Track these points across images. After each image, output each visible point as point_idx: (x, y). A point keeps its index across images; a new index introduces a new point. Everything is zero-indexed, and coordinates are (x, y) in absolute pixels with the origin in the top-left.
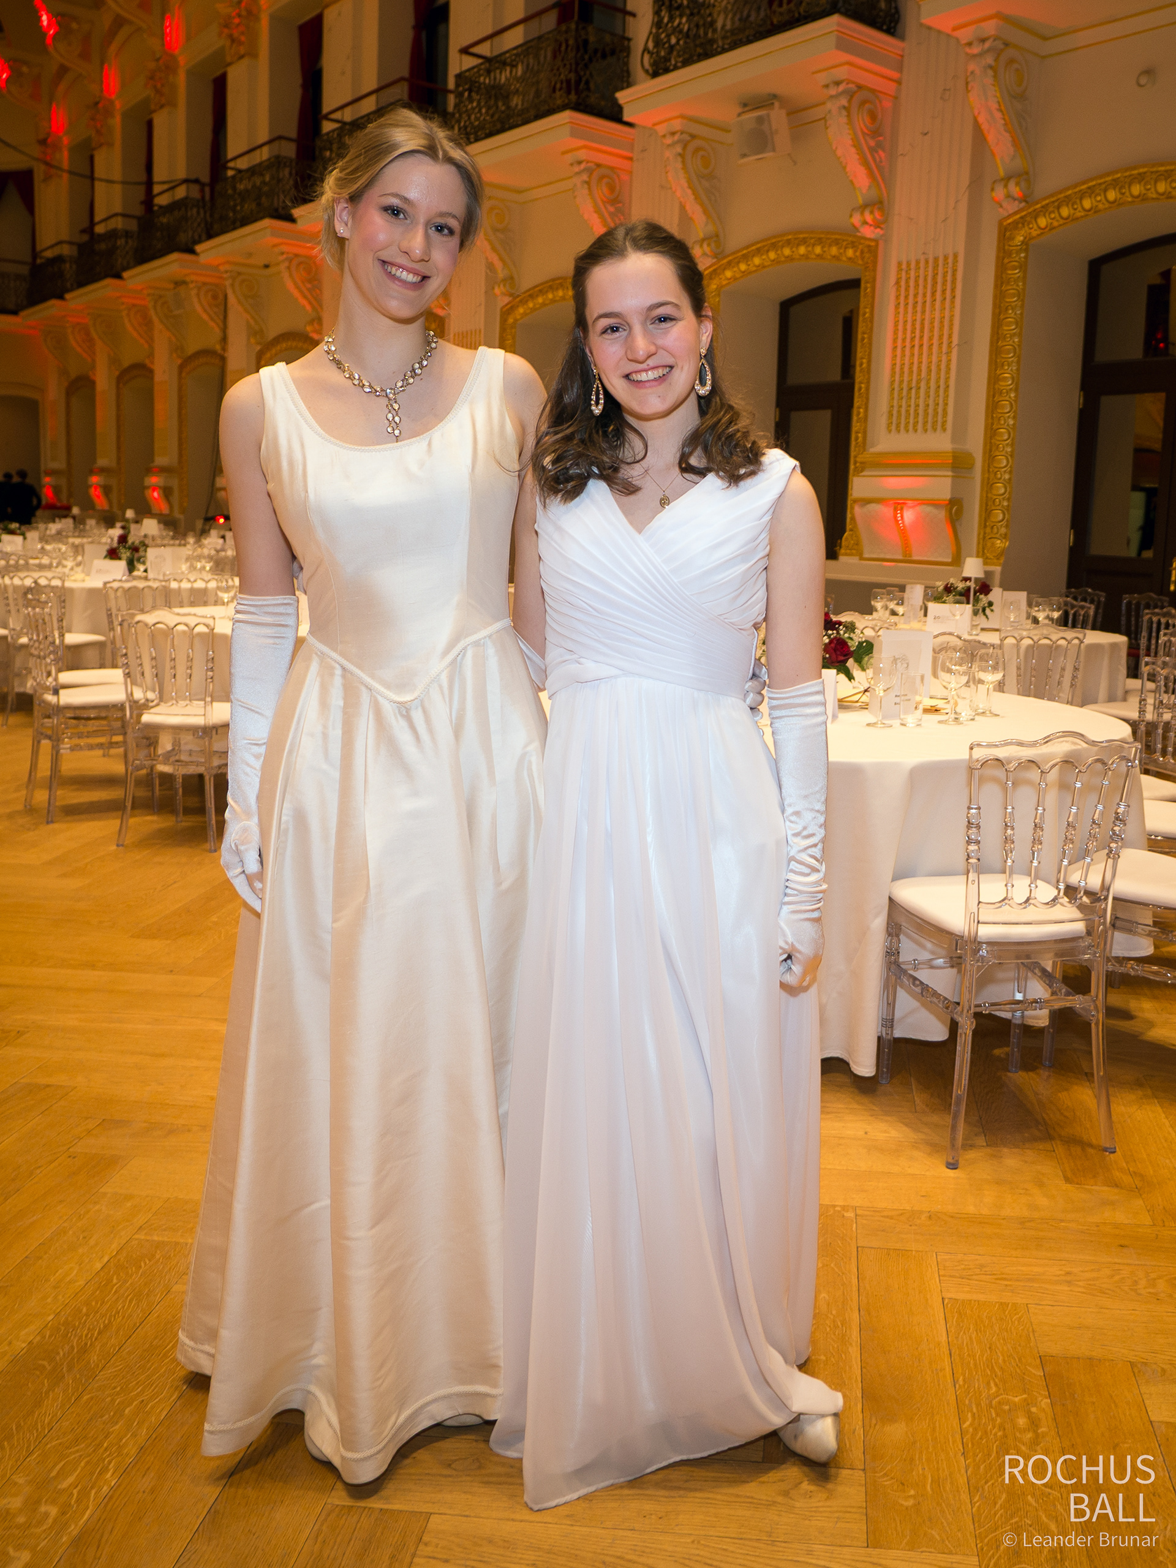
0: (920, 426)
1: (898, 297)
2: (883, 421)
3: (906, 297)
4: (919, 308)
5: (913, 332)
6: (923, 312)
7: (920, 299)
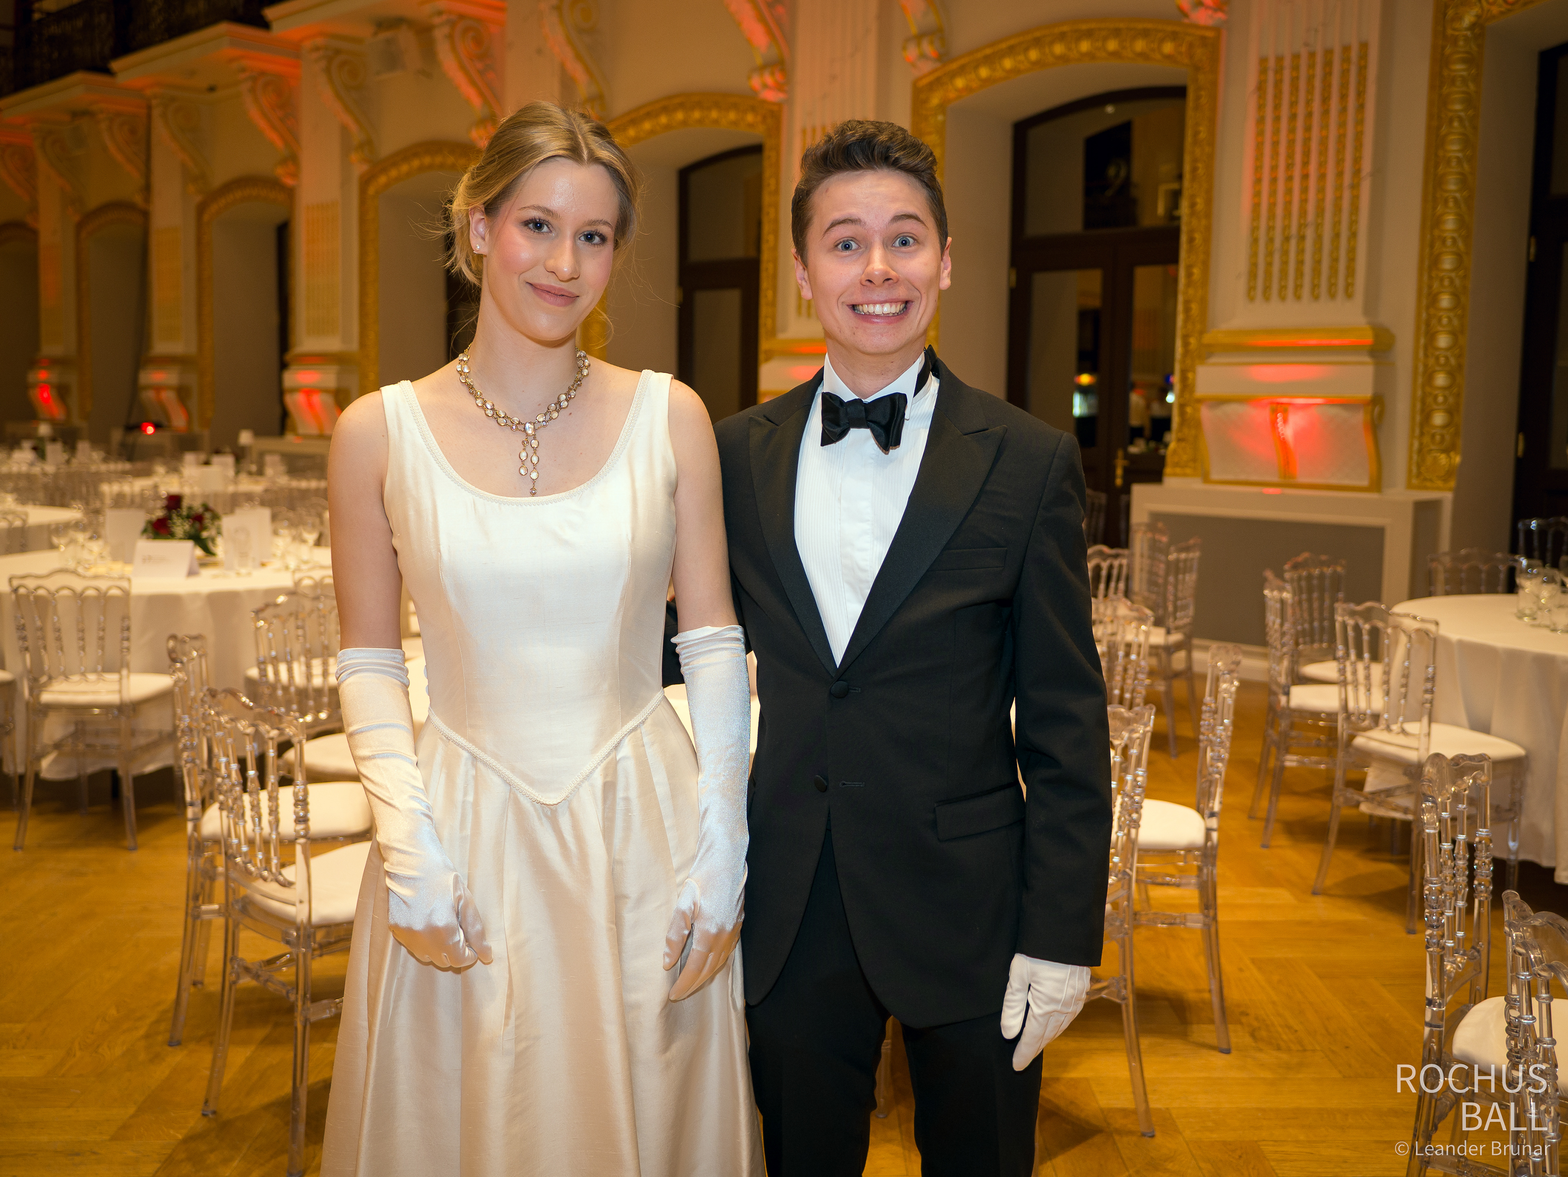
0: (1306, 291)
1: (1261, 107)
2: (1241, 285)
3: (1277, 107)
4: (1300, 123)
5: (1290, 156)
6: (1308, 129)
7: (1301, 110)
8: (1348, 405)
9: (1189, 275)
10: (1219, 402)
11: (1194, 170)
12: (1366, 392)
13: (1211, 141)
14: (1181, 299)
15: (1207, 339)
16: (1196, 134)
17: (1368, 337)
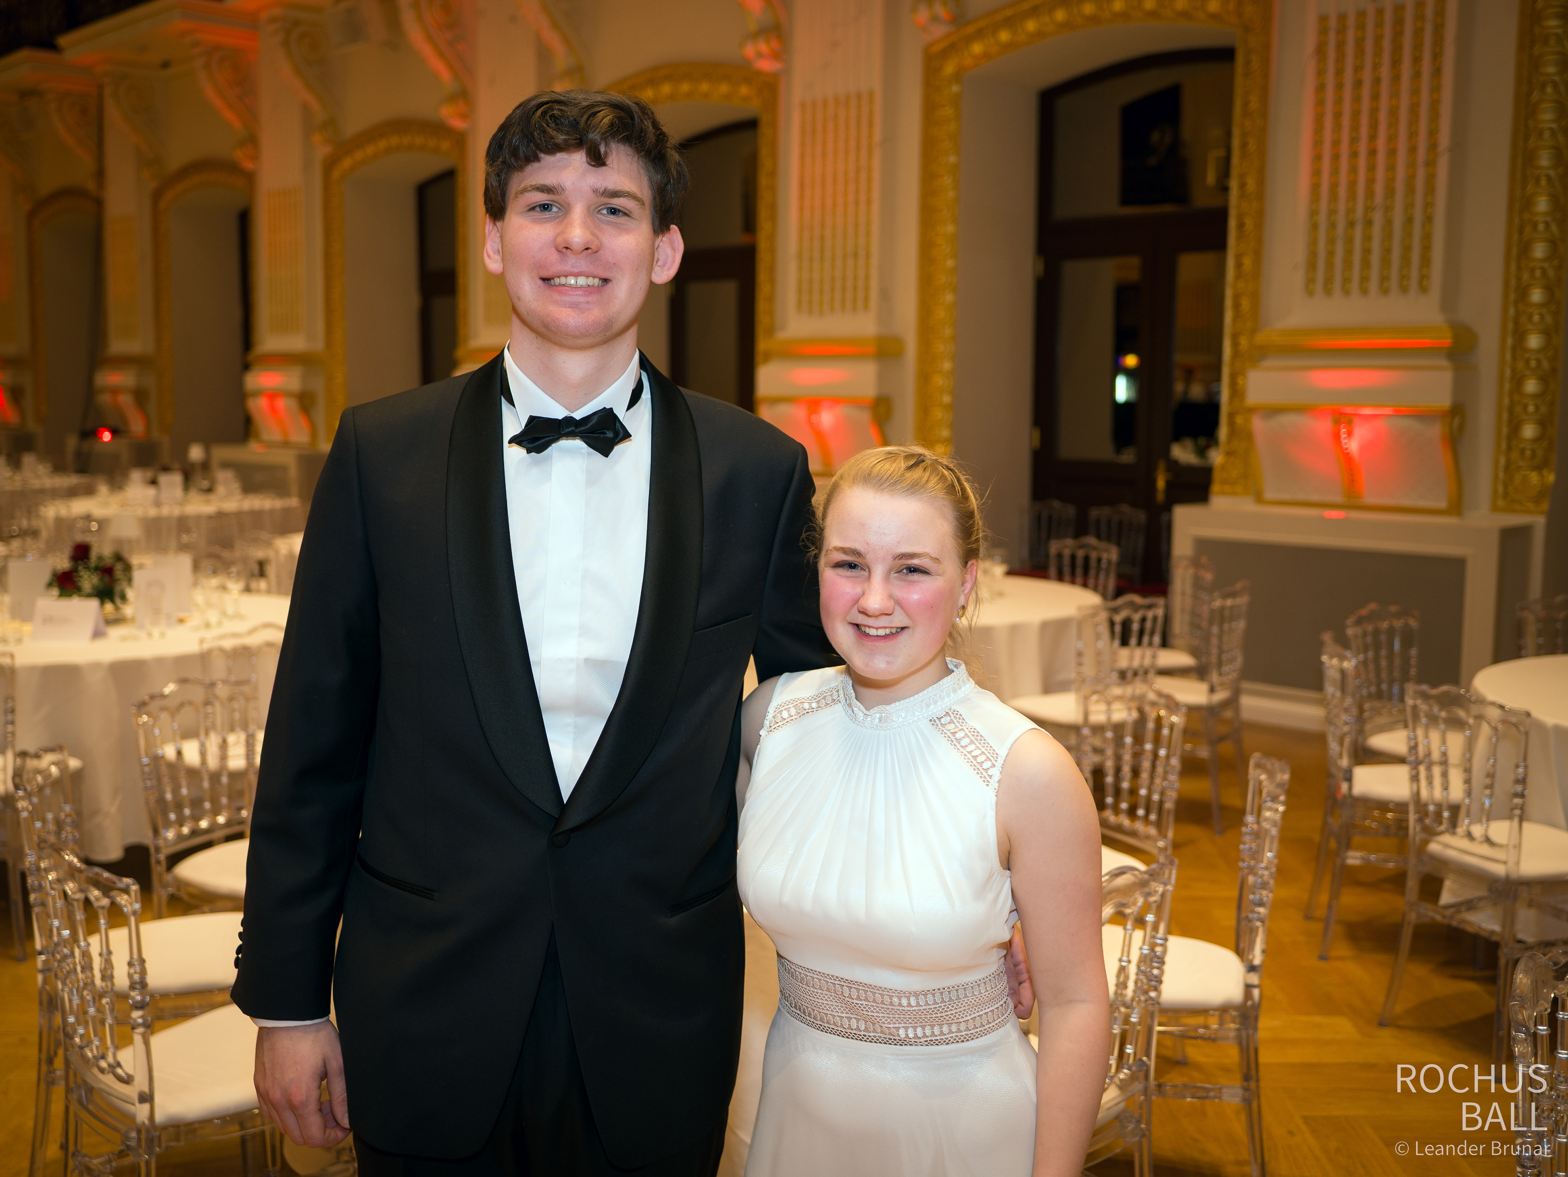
8: (1423, 416)
9: (1239, 265)
10: (1273, 411)
11: (1244, 145)
12: (1444, 401)
13: (1264, 113)
14: (1229, 293)
15: (1260, 338)
16: (1246, 104)
17: (1446, 339)
